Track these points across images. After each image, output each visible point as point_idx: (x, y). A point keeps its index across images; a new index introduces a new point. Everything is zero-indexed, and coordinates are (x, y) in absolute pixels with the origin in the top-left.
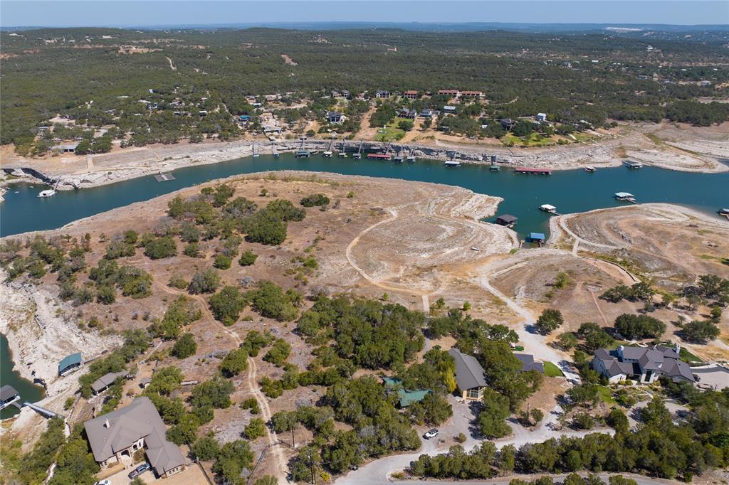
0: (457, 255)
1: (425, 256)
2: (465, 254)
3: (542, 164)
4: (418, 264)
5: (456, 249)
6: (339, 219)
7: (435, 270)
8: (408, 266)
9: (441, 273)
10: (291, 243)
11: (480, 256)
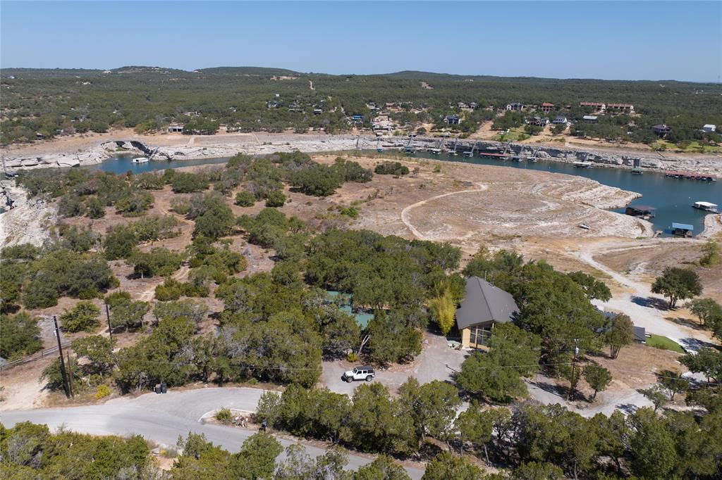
0: (554, 229)
1: (507, 225)
2: (567, 230)
3: (704, 171)
4: (495, 232)
5: (556, 223)
6: (412, 185)
7: (517, 239)
8: (479, 232)
9: (525, 243)
10: (340, 196)
11: (589, 235)
